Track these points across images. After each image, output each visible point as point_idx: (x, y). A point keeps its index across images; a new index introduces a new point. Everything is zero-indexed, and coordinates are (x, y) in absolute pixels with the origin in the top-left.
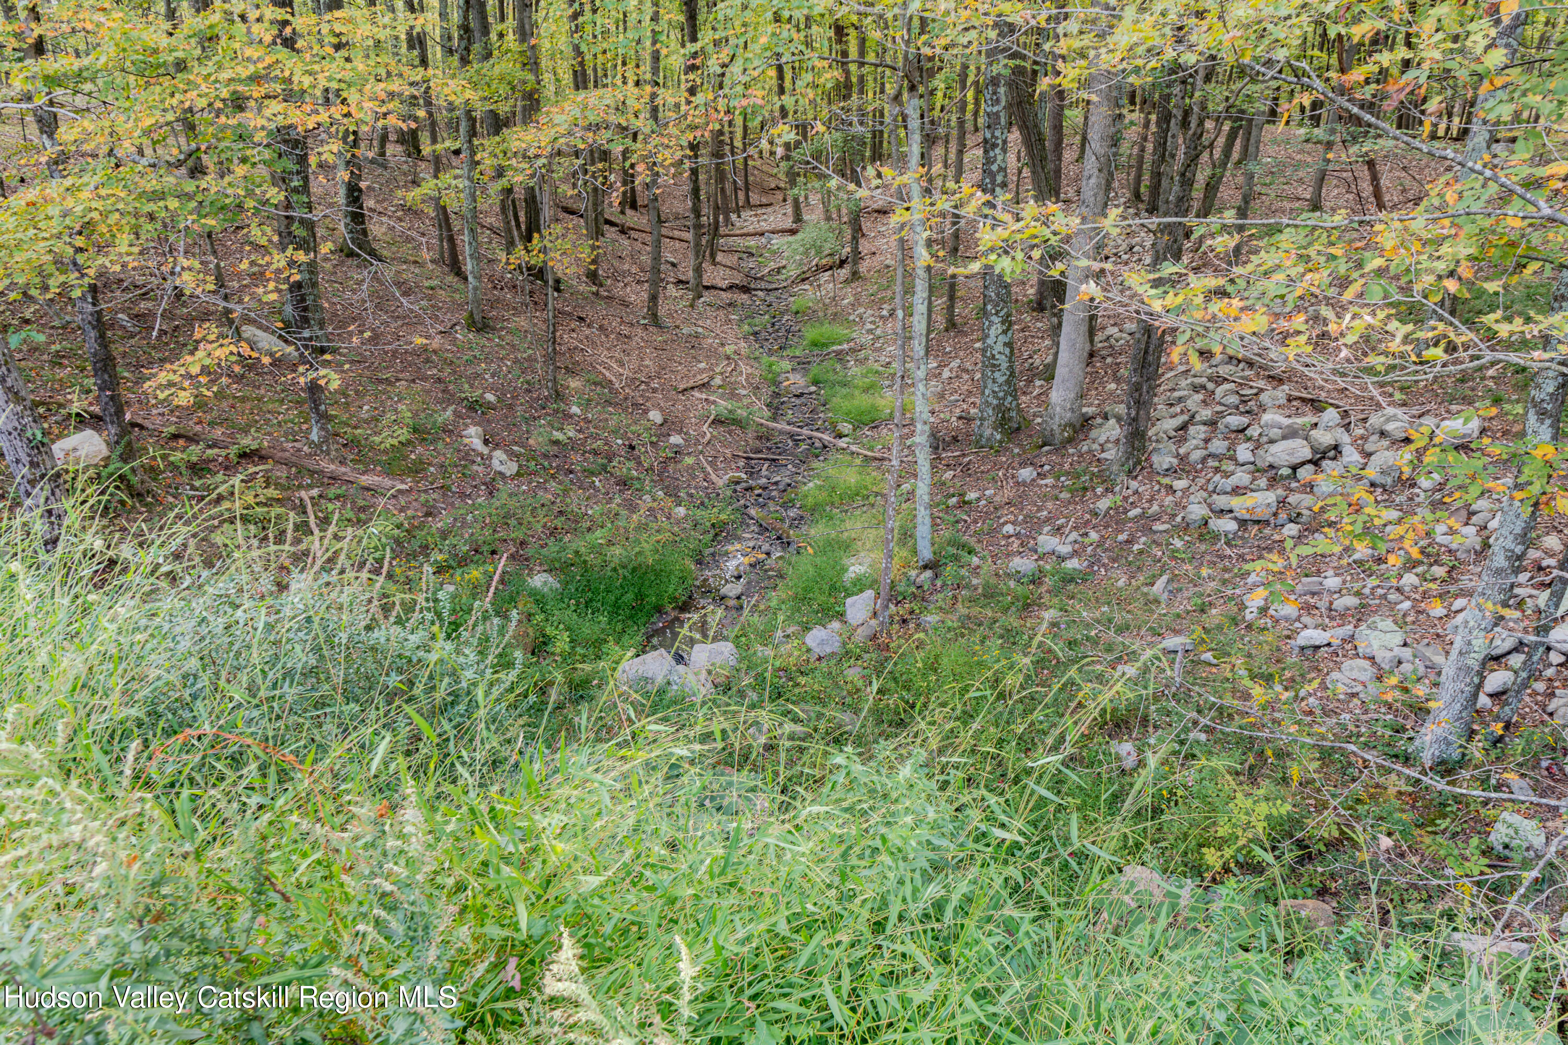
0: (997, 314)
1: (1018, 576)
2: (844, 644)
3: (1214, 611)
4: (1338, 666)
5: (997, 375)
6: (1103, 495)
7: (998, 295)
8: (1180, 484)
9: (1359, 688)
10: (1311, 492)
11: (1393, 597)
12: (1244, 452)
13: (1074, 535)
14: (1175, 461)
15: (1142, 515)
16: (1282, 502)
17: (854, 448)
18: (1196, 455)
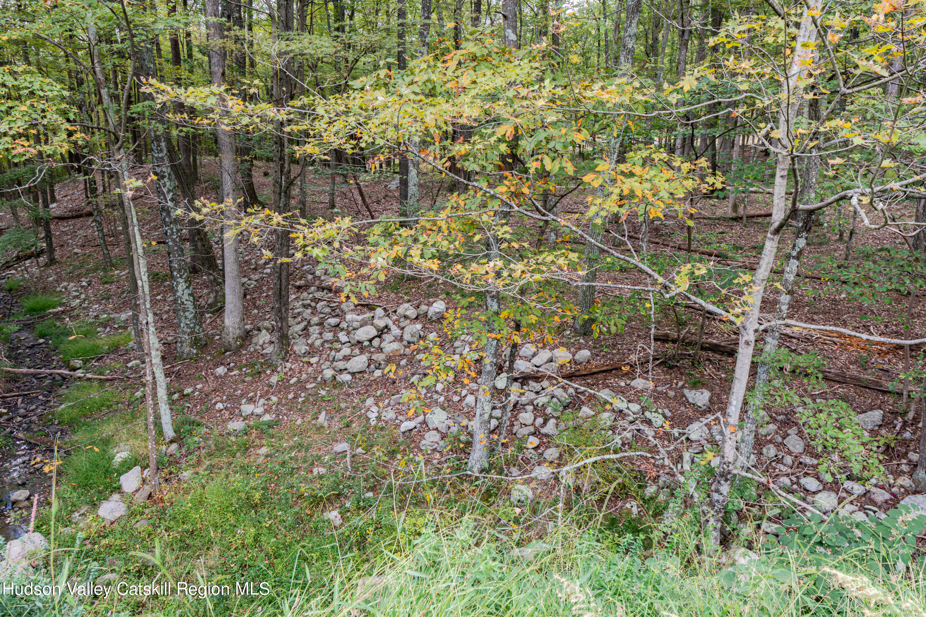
0: (181, 277)
1: (235, 433)
2: (129, 507)
3: (354, 425)
4: (423, 437)
5: (187, 314)
6: (271, 374)
7: (179, 265)
8: (314, 360)
9: (436, 445)
10: (382, 352)
11: (435, 396)
12: (343, 337)
13: (262, 401)
14: (308, 348)
15: (299, 381)
16: (370, 359)
17: (89, 376)
18: (318, 343)
